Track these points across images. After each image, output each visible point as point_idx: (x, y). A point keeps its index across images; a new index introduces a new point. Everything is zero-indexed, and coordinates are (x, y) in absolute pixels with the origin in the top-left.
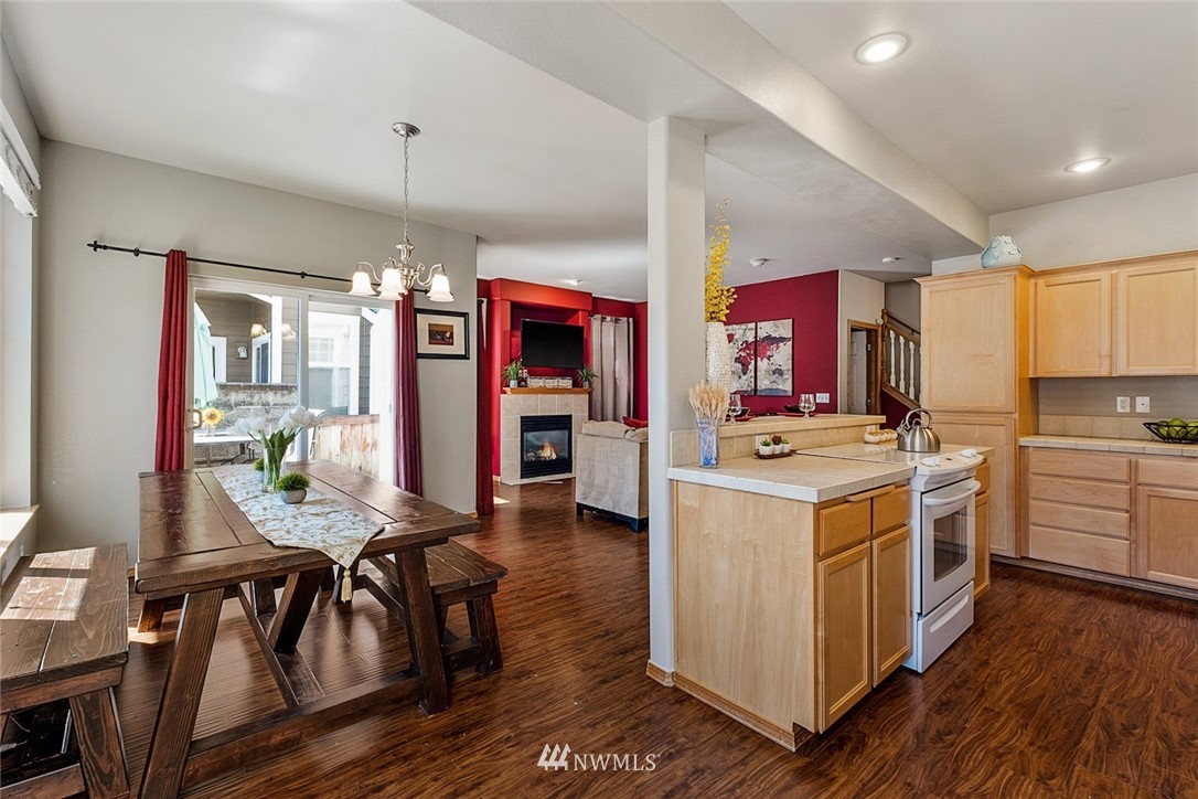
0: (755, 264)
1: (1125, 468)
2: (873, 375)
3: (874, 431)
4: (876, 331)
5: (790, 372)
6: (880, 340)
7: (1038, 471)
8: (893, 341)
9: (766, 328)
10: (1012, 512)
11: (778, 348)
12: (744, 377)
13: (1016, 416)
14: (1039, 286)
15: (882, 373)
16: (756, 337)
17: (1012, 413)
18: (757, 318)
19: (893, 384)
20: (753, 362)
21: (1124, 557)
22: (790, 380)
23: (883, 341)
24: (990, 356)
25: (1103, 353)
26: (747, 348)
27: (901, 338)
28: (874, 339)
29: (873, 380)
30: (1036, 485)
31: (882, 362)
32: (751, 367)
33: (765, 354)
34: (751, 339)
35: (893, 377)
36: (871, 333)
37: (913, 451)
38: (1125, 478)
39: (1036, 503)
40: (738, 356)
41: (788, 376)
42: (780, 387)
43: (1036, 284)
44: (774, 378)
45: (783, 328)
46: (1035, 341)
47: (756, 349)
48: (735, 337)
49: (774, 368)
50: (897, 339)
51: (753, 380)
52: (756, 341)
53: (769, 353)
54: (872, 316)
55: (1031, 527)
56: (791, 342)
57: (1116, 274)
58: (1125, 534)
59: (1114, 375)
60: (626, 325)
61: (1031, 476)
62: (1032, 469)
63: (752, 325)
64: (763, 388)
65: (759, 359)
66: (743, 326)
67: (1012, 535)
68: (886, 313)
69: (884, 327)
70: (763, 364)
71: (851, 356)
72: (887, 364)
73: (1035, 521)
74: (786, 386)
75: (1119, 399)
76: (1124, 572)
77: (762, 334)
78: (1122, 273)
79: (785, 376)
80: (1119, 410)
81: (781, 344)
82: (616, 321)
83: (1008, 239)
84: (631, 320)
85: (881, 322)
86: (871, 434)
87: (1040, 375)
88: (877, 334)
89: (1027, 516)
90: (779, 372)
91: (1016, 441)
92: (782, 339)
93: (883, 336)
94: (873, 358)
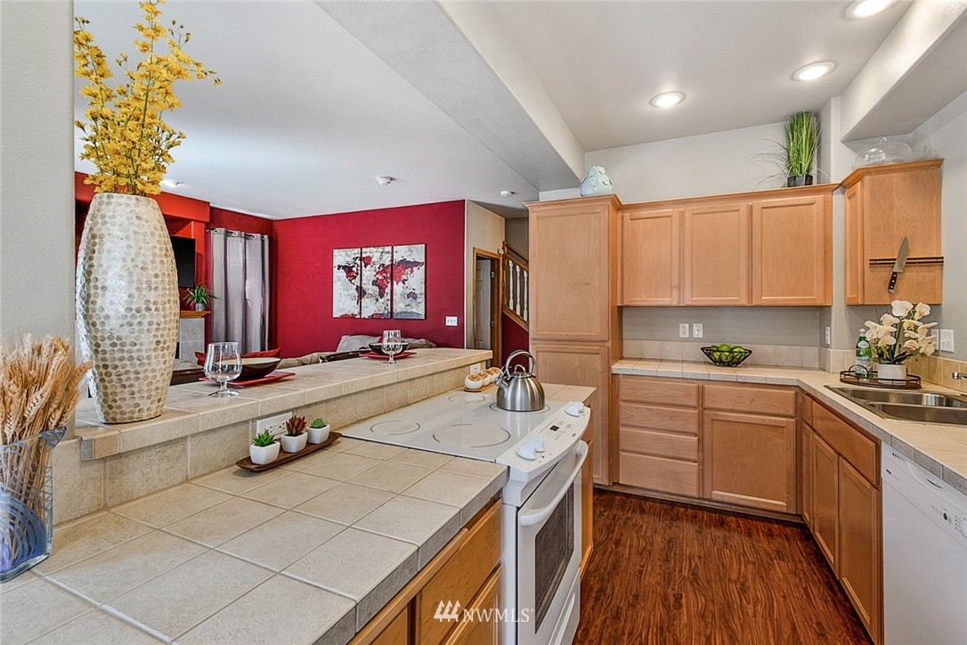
0: (382, 181)
1: (694, 393)
2: (496, 299)
3: (479, 371)
4: (498, 260)
5: (423, 296)
6: (501, 268)
7: (628, 398)
8: (511, 270)
9: (402, 252)
10: (606, 440)
11: (412, 272)
12: (381, 300)
13: (609, 344)
14: (625, 218)
15: (503, 297)
16: (392, 260)
17: (605, 341)
18: (394, 243)
19: (511, 307)
20: (389, 285)
21: (694, 479)
22: (423, 303)
23: (503, 269)
24: (588, 284)
25: (674, 284)
26: (384, 271)
27: (518, 267)
28: (496, 266)
29: (496, 303)
30: (626, 410)
31: (503, 288)
32: (388, 290)
33: (400, 278)
34: (388, 263)
35: (511, 301)
36: (494, 261)
37: (513, 410)
38: (694, 403)
39: (627, 430)
40: (374, 278)
41: (421, 299)
42: (414, 310)
43: (622, 218)
44: (408, 301)
45: (417, 253)
46: (622, 272)
47: (392, 272)
48: (373, 260)
49: (408, 291)
50: (514, 268)
51: (389, 303)
52: (392, 265)
53: (404, 277)
54: (494, 246)
55: (621, 453)
56: (424, 266)
57: (683, 212)
58: (694, 457)
59: (681, 305)
60: (260, 243)
61: (621, 403)
62: (622, 397)
63: (388, 249)
64: (398, 311)
65: (395, 282)
66: (380, 250)
67: (606, 463)
68: (506, 245)
69: (505, 256)
70: (398, 288)
71: (478, 281)
72: (506, 289)
73: (625, 448)
74: (419, 310)
75: (681, 325)
76: (694, 494)
77: (398, 258)
78: (689, 209)
79: (419, 300)
80: (682, 335)
81: (415, 269)
82: (246, 237)
83: (602, 170)
84: (266, 237)
85: (501, 252)
86: (473, 378)
87: (625, 303)
88: (499, 262)
89: (618, 444)
90: (412, 295)
91: (609, 368)
92: (416, 264)
93: (504, 265)
94: (496, 285)
